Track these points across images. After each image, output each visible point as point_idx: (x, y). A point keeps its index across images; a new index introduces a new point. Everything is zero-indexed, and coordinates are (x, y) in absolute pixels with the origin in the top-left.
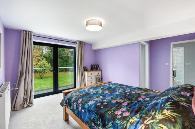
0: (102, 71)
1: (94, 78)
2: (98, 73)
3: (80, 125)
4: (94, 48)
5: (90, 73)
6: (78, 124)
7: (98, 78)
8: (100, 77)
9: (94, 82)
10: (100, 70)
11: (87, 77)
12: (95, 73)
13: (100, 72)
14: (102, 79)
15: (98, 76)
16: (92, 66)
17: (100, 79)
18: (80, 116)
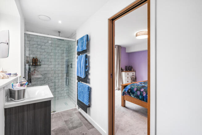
0: (135, 72)
1: (130, 78)
2: (133, 74)
3: (143, 107)
4: (128, 51)
5: (127, 73)
6: (139, 106)
7: (133, 78)
8: (134, 77)
9: (130, 81)
10: (134, 71)
11: (125, 76)
12: (131, 74)
13: (134, 73)
14: (136, 79)
15: (133, 76)
16: (126, 67)
17: (134, 79)
18: (145, 99)
